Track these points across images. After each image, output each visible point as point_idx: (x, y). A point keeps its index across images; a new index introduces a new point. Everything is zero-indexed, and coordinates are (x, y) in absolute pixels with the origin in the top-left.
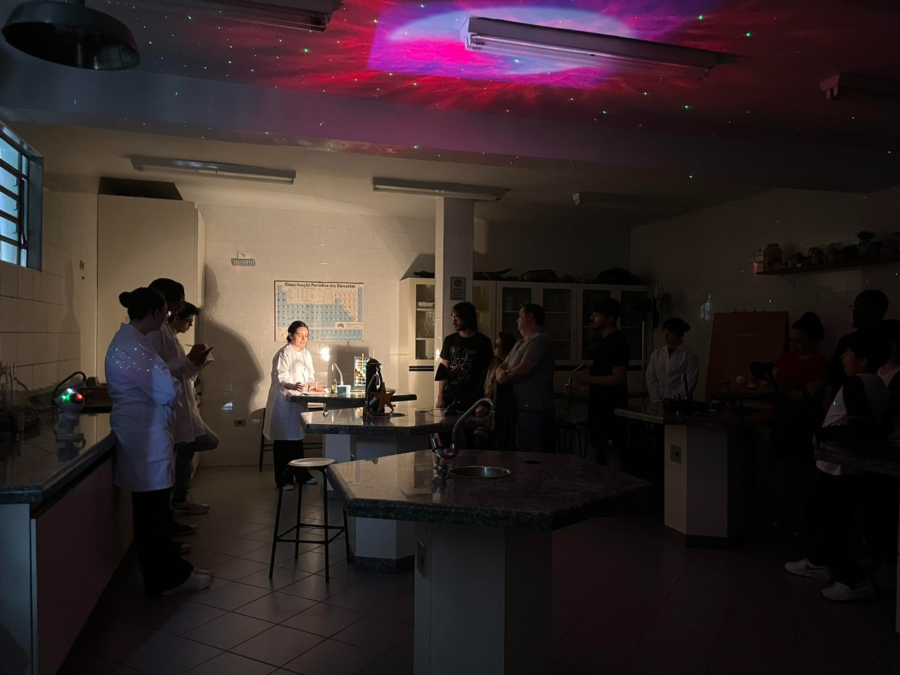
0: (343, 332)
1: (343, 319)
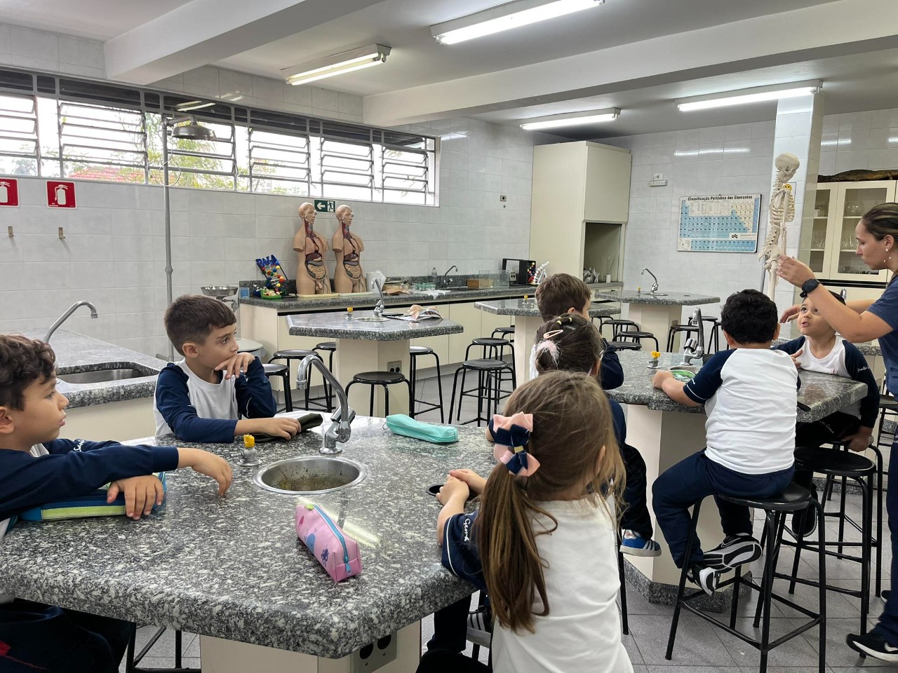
0: (736, 242)
1: (738, 230)
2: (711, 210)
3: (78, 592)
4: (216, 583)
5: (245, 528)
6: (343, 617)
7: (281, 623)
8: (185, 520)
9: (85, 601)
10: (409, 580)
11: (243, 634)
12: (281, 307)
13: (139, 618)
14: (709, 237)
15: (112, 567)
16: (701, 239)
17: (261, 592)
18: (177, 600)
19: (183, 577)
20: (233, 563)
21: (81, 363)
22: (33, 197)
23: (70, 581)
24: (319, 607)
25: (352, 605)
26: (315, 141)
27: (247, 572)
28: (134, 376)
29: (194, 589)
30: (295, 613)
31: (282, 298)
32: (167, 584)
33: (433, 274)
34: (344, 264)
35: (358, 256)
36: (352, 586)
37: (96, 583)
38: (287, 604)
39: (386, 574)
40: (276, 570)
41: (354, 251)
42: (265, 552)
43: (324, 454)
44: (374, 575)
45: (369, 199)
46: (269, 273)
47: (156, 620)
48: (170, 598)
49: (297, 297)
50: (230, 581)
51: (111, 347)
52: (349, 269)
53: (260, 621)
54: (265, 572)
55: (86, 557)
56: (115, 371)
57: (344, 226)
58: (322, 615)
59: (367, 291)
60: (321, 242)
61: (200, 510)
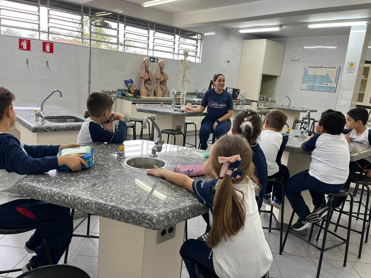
0: (327, 87)
1: (328, 82)
2: (317, 72)
3: (56, 197)
4: (109, 198)
5: (120, 180)
6: (158, 215)
7: (134, 215)
8: (97, 175)
9: (58, 201)
10: (184, 204)
11: (119, 218)
12: (133, 101)
13: (79, 208)
14: (315, 84)
15: (69, 189)
16: (311, 85)
17: (126, 203)
18: (94, 203)
19: (96, 195)
20: (115, 192)
21: (55, 115)
22: (36, 48)
23: (53, 193)
24: (149, 210)
25: (162, 211)
26: (152, 32)
27: (121, 196)
28: (75, 122)
29: (101, 199)
30: (140, 211)
31: (134, 97)
32: (90, 197)
33: (196, 92)
34: (160, 85)
35: (166, 82)
36: (162, 204)
37: (63, 194)
38: (136, 208)
39: (175, 201)
40: (132, 196)
41: (164, 80)
42: (128, 189)
43: (151, 156)
44: (171, 201)
45: (172, 58)
46: (129, 86)
47: (86, 210)
48: (92, 202)
49: (140, 97)
50: (114, 198)
51: (67, 110)
52: (162, 87)
53: (126, 213)
54: (128, 196)
55: (59, 185)
56: (68, 119)
57: (161, 69)
58: (150, 213)
59: (169, 97)
60: (151, 75)
61: (102, 172)
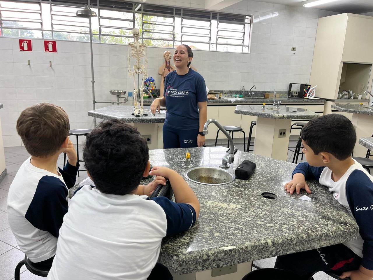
22: (38, 47)
26: (178, 20)
33: (243, 89)
45: (208, 49)
